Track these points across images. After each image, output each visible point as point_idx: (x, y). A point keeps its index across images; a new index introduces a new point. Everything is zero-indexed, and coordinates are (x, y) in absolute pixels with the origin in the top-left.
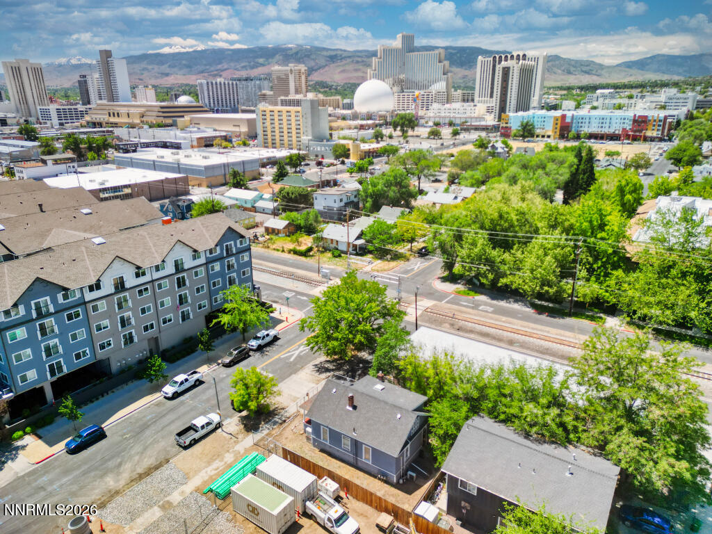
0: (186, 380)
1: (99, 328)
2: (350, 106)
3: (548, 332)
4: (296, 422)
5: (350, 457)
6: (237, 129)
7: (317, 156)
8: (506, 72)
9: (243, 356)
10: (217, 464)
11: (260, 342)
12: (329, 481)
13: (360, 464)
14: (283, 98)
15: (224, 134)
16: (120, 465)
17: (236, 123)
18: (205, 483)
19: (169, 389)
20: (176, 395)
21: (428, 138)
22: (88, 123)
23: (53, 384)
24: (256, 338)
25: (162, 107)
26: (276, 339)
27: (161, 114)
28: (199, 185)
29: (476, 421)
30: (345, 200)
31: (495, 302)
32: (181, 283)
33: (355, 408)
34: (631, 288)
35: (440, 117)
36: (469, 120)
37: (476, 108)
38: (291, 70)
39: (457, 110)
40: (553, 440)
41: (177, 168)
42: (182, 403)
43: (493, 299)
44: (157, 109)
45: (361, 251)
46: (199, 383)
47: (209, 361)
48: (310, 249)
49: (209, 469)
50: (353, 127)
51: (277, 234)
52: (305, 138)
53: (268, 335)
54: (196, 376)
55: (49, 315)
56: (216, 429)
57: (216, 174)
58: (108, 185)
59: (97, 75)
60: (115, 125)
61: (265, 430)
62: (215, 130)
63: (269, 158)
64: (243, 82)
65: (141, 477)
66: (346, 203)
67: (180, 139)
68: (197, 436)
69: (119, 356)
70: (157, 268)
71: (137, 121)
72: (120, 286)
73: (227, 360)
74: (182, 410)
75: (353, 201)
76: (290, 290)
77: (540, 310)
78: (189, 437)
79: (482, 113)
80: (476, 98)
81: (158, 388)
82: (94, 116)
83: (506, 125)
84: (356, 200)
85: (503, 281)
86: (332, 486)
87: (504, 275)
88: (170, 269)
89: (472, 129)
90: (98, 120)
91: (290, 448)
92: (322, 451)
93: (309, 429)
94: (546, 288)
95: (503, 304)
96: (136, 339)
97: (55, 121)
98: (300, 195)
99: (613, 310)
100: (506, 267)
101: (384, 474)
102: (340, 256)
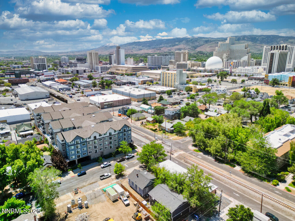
0: (107, 164)
1: (89, 148)
2: (204, 66)
3: (213, 167)
5: (135, 189)
6: (155, 77)
7: (180, 90)
8: (272, 55)
9: (123, 160)
10: (107, 185)
11: (128, 157)
14: (178, 63)
15: (151, 79)
16: (87, 180)
17: (156, 74)
18: (103, 188)
19: (102, 166)
20: (104, 167)
21: (231, 83)
22: (109, 72)
23: (78, 160)
24: (128, 156)
25: (133, 68)
26: (133, 156)
27: (132, 70)
28: (135, 101)
30: (175, 112)
31: (204, 155)
32: (111, 138)
33: (138, 177)
35: (241, 72)
36: (254, 74)
37: (258, 69)
38: (182, 52)
39: (249, 70)
41: (129, 95)
42: (104, 169)
44: (132, 68)
45: (172, 132)
46: (110, 165)
47: (114, 160)
48: (156, 129)
49: (105, 185)
50: (202, 76)
51: (150, 122)
52: (176, 83)
53: (131, 155)
54: (109, 163)
55: (79, 144)
56: (109, 177)
57: (140, 98)
58: (107, 101)
59: (115, 55)
60: (118, 74)
61: (120, 179)
62: (149, 77)
63: (161, 91)
64: (165, 56)
65: (91, 184)
66: (175, 114)
67: (135, 81)
68: (104, 177)
69: (93, 156)
70: (105, 134)
71: (124, 72)
72: (95, 137)
73: (119, 160)
74: (104, 171)
75: (178, 113)
76: (144, 142)
77: (217, 160)
78: (103, 178)
79: (261, 71)
80: (262, 64)
81: (100, 165)
82: (112, 70)
83: (267, 79)
85: (206, 149)
86: (127, 193)
87: (207, 147)
88: (108, 135)
89: (253, 79)
90: (112, 71)
91: (123, 185)
92: (130, 186)
94: (217, 153)
95: (206, 156)
96: (98, 152)
97: (100, 71)
98: (161, 109)
101: (141, 194)
102: (165, 132)
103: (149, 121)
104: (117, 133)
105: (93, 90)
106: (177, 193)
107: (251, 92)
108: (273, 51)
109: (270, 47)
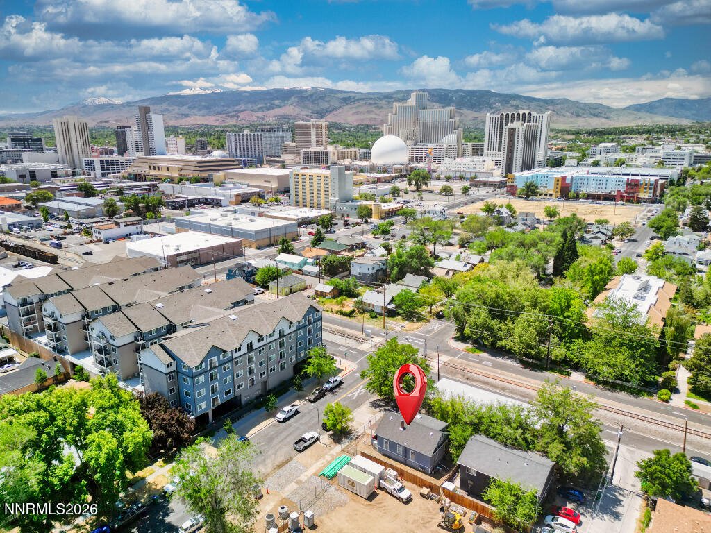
0: (291, 410)
1: (238, 376)
2: (366, 157)
3: (530, 382)
4: (365, 438)
5: (402, 458)
6: (268, 185)
7: (343, 215)
8: (512, 132)
9: (322, 395)
10: (321, 461)
11: (331, 385)
12: (392, 470)
13: (408, 463)
14: (305, 150)
15: (257, 190)
16: (264, 460)
17: (267, 178)
18: (317, 471)
19: (281, 416)
20: (285, 420)
21: (440, 194)
22: (129, 174)
23: (212, 410)
24: (329, 382)
25: (198, 162)
26: (341, 383)
27: (198, 169)
28: (249, 247)
29: (477, 437)
30: (376, 268)
31: (494, 358)
32: (281, 345)
33: (405, 428)
34: (588, 352)
35: (451, 171)
36: (478, 175)
37: (485, 163)
38: (313, 124)
39: (468, 164)
40: (520, 447)
41: (230, 232)
42: (290, 425)
43: (493, 356)
44: (194, 164)
45: (392, 314)
46: (297, 412)
47: (300, 398)
48: (353, 311)
49: (318, 463)
50: (371, 181)
51: (324, 297)
52: (333, 199)
53: (336, 380)
54: (295, 408)
55: (216, 367)
56: (316, 441)
57: (264, 237)
59: (135, 129)
60: (155, 178)
61: (346, 443)
62: (249, 186)
63: (303, 219)
64: (267, 133)
65: (279, 467)
66: (377, 271)
67: (219, 196)
68: (306, 445)
69: (246, 392)
70: (270, 336)
71: (176, 174)
72: (250, 347)
73: (312, 398)
74: (291, 429)
75: (382, 269)
76: (344, 346)
77: (526, 365)
78: (302, 445)
79: (490, 167)
80: (486, 151)
81: (272, 415)
82: (136, 169)
83: (512, 184)
84: (384, 267)
85: (500, 343)
86: (394, 473)
87: (501, 339)
88: (276, 336)
89: (481, 185)
90: (139, 173)
91: (365, 452)
92: (385, 456)
93: (375, 442)
94: (529, 350)
95: (499, 360)
96: (255, 383)
97: (99, 172)
98: (339, 262)
99: (577, 367)
100: (502, 333)
101: (423, 468)
102: (376, 317)
103: (322, 293)
104: (294, 328)
105: (122, 225)
106: (520, 449)
107: (501, 214)
108: (510, 125)
109: (499, 116)
